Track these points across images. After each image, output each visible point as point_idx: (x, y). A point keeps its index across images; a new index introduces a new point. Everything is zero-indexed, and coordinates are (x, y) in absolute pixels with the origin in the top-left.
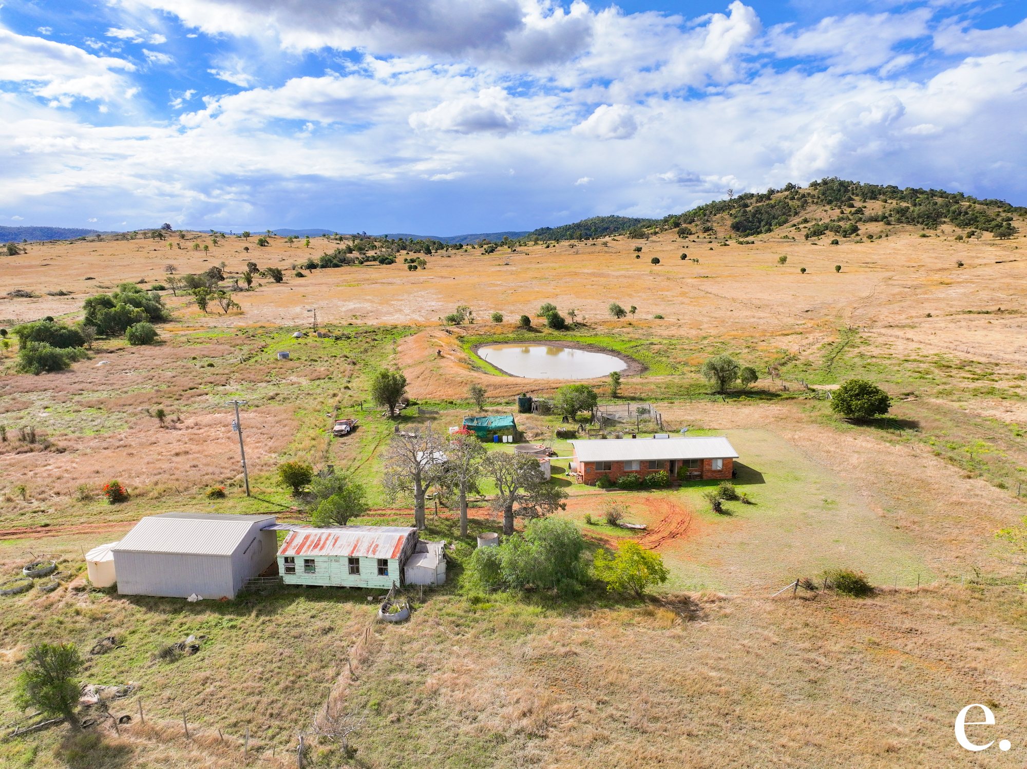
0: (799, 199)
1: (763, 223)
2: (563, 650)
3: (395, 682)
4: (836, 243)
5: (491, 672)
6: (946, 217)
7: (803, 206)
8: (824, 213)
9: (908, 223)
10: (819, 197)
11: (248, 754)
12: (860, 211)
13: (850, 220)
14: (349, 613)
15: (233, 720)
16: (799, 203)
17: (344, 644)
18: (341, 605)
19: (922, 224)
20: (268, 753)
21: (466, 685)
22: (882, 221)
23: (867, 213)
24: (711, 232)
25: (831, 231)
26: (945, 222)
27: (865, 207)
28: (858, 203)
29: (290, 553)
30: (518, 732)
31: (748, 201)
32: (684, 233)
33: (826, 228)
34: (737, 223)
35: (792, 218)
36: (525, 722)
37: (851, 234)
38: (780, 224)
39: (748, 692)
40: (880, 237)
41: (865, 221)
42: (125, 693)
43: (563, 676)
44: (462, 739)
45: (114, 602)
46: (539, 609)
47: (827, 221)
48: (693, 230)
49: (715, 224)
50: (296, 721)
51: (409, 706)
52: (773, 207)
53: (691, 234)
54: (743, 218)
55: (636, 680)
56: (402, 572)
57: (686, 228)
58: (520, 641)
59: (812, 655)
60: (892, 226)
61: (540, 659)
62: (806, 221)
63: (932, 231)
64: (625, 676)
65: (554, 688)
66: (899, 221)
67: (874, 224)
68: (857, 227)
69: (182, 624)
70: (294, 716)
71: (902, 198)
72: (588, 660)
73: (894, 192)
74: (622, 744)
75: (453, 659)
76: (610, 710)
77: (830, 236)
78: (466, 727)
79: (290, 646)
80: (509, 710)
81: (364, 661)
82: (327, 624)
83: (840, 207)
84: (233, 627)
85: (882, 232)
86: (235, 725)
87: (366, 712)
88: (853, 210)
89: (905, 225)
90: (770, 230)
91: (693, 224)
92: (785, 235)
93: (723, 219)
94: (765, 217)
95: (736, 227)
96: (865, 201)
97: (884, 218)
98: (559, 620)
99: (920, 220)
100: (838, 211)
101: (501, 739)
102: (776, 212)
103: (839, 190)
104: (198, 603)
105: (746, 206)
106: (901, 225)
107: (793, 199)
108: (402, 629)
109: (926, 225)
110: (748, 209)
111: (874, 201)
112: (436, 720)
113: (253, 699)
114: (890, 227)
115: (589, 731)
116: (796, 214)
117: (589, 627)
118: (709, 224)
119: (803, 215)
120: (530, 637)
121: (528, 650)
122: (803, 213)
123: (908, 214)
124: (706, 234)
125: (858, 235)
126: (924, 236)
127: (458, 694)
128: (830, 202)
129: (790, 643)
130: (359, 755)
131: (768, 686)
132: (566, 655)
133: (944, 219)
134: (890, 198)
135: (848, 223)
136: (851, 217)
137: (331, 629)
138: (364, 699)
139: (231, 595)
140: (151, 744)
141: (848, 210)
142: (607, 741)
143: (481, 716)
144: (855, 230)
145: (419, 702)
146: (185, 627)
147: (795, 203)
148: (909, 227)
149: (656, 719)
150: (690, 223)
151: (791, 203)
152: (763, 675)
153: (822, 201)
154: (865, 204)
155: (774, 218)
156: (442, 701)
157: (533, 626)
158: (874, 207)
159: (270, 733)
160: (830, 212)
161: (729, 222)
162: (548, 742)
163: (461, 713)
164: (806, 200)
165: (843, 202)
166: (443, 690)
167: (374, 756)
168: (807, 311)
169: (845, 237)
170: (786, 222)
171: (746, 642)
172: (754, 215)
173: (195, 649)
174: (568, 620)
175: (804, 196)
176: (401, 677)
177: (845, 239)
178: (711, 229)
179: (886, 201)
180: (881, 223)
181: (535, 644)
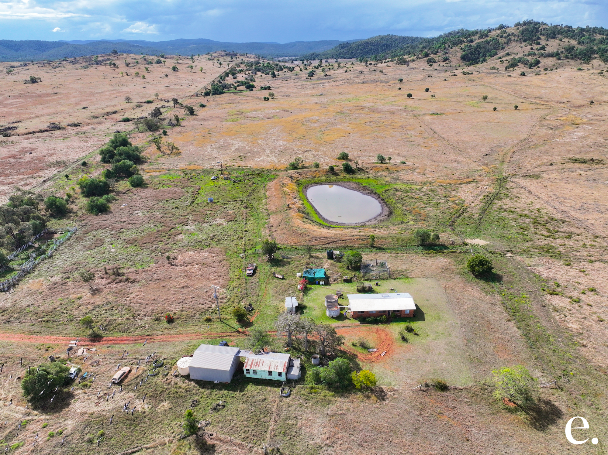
0: (506, 37)
1: (481, 55)
2: (340, 412)
3: (288, 424)
4: (523, 74)
5: (318, 421)
6: (597, 53)
7: (508, 43)
8: (520, 49)
9: (572, 59)
10: (519, 36)
11: (249, 449)
12: (543, 48)
13: (536, 55)
14: (270, 391)
15: (243, 437)
16: (505, 40)
17: (270, 406)
18: (266, 387)
19: (581, 59)
20: (255, 449)
21: (310, 426)
22: (556, 56)
23: (549, 50)
24: (447, 61)
25: (522, 64)
26: (595, 58)
27: (547, 45)
28: (543, 42)
29: (248, 368)
30: (326, 445)
31: (473, 38)
32: (431, 62)
33: (520, 60)
34: (464, 55)
35: (500, 51)
36: (328, 441)
37: (534, 66)
38: (492, 56)
39: (395, 432)
40: (552, 70)
41: (545, 57)
42: (208, 424)
43: (340, 423)
44: (310, 446)
45: (190, 383)
46: (333, 394)
47: (520, 55)
48: (437, 59)
49: (451, 56)
50: (261, 438)
51: (294, 434)
52: (489, 43)
53: (435, 62)
54: (469, 51)
55: (362, 426)
56: (286, 375)
57: (432, 58)
58: (327, 408)
59: (419, 418)
60: (561, 61)
61: (333, 416)
62: (508, 54)
63: (586, 65)
64: (359, 424)
65: (337, 428)
66: (567, 57)
67: (551, 58)
68: (539, 61)
69: (216, 395)
70: (260, 436)
71: (573, 37)
72: (349, 417)
73: (568, 32)
74: (355, 450)
75: (305, 415)
76: (353, 438)
77: (521, 68)
78: (311, 442)
79: (253, 406)
80: (323, 436)
81: (278, 415)
82: (263, 397)
83: (531, 45)
84: (233, 397)
85: (554, 65)
86: (244, 438)
87: (281, 435)
88: (539, 47)
89: (570, 60)
90: (484, 61)
91: (438, 55)
92: (492, 66)
93: (456, 51)
94: (482, 50)
95: (464, 58)
96: (547, 40)
97: (557, 55)
98: (339, 399)
99: (580, 57)
100: (529, 47)
101: (321, 447)
102: (490, 47)
103: (533, 32)
104: (219, 384)
105: (472, 41)
106: (567, 60)
107: (502, 37)
108: (288, 400)
109: (583, 60)
110: (473, 44)
111: (553, 40)
112: (301, 439)
113: (247, 429)
114: (560, 61)
115: (346, 445)
116: (503, 48)
117: (349, 402)
118: (447, 55)
119: (507, 50)
120: (330, 406)
121: (329, 411)
122: (507, 48)
123: (573, 52)
124: (445, 62)
125: (538, 67)
126: (580, 70)
127: (308, 430)
128: (525, 41)
129: (413, 412)
130: (281, 451)
131: (402, 430)
132: (341, 414)
133: (596, 56)
134: (565, 37)
135: (534, 58)
136: (537, 53)
137: (265, 399)
138: (279, 430)
139: (229, 381)
140: (221, 444)
141: (536, 47)
142: (351, 449)
143: (315, 438)
144: (537, 63)
145: (296, 432)
146: (217, 396)
147: (502, 40)
148: (572, 62)
149: (366, 442)
150: (435, 54)
151: (500, 40)
152: (401, 425)
153: (520, 39)
154: (547, 43)
155: (488, 51)
156: (303, 432)
157: (331, 401)
158: (553, 45)
159: (254, 441)
160: (524, 48)
161: (460, 54)
162: (335, 448)
163: (309, 437)
164: (510, 39)
165: (533, 40)
166: (303, 428)
167: (285, 451)
168: (486, 155)
169: (530, 68)
170: (495, 54)
171: (399, 411)
172: (476, 50)
173: (224, 407)
174: (342, 399)
175: (509, 35)
176: (290, 422)
177: (530, 70)
178: (448, 59)
179: (561, 40)
180: (555, 58)
181: (332, 409)
